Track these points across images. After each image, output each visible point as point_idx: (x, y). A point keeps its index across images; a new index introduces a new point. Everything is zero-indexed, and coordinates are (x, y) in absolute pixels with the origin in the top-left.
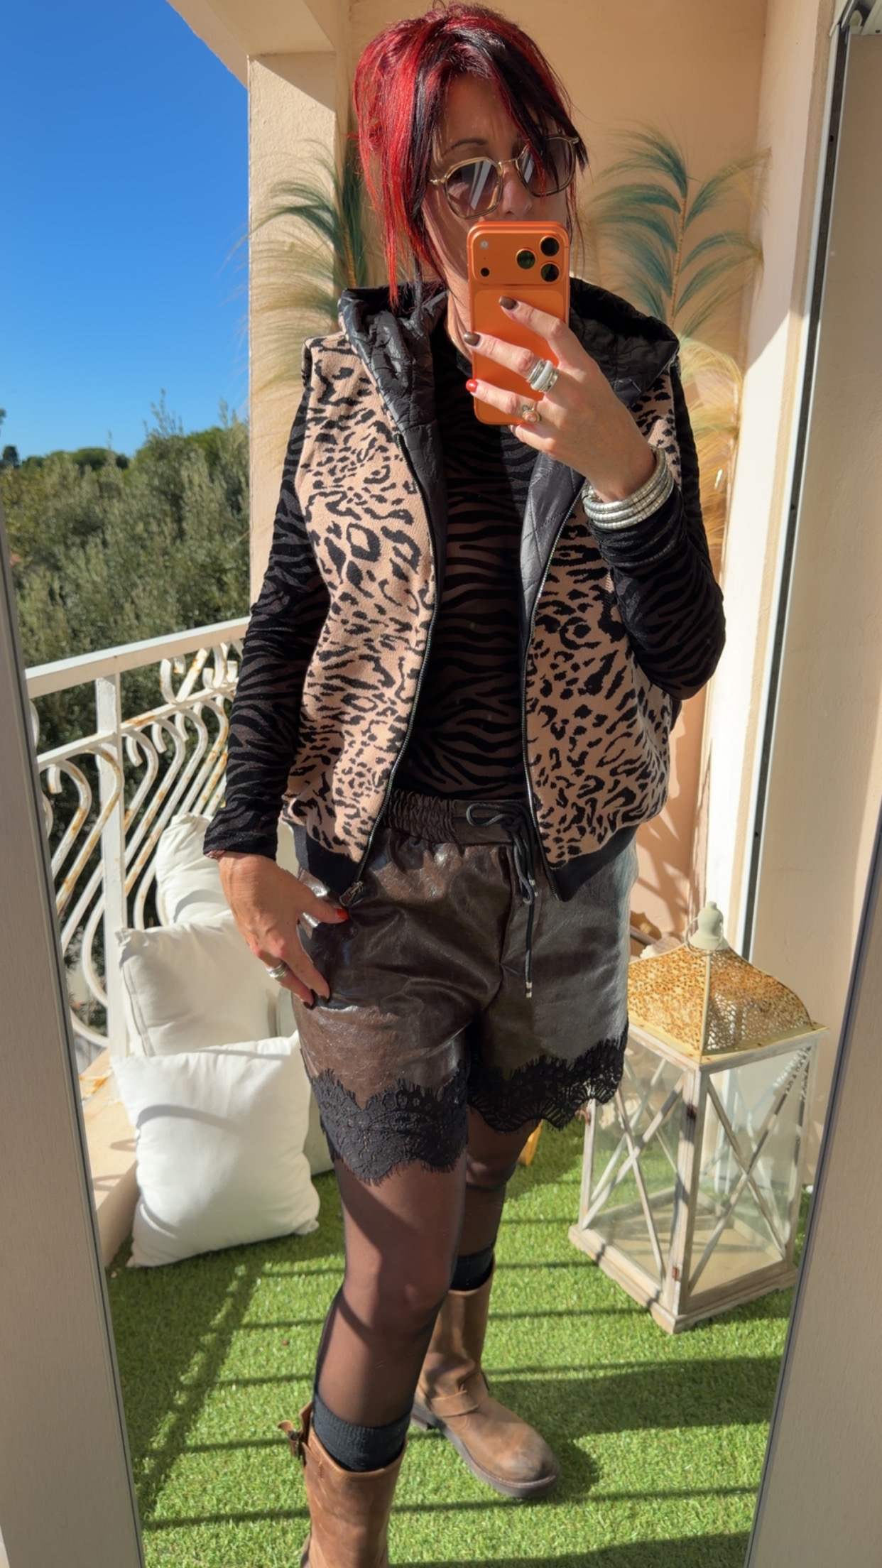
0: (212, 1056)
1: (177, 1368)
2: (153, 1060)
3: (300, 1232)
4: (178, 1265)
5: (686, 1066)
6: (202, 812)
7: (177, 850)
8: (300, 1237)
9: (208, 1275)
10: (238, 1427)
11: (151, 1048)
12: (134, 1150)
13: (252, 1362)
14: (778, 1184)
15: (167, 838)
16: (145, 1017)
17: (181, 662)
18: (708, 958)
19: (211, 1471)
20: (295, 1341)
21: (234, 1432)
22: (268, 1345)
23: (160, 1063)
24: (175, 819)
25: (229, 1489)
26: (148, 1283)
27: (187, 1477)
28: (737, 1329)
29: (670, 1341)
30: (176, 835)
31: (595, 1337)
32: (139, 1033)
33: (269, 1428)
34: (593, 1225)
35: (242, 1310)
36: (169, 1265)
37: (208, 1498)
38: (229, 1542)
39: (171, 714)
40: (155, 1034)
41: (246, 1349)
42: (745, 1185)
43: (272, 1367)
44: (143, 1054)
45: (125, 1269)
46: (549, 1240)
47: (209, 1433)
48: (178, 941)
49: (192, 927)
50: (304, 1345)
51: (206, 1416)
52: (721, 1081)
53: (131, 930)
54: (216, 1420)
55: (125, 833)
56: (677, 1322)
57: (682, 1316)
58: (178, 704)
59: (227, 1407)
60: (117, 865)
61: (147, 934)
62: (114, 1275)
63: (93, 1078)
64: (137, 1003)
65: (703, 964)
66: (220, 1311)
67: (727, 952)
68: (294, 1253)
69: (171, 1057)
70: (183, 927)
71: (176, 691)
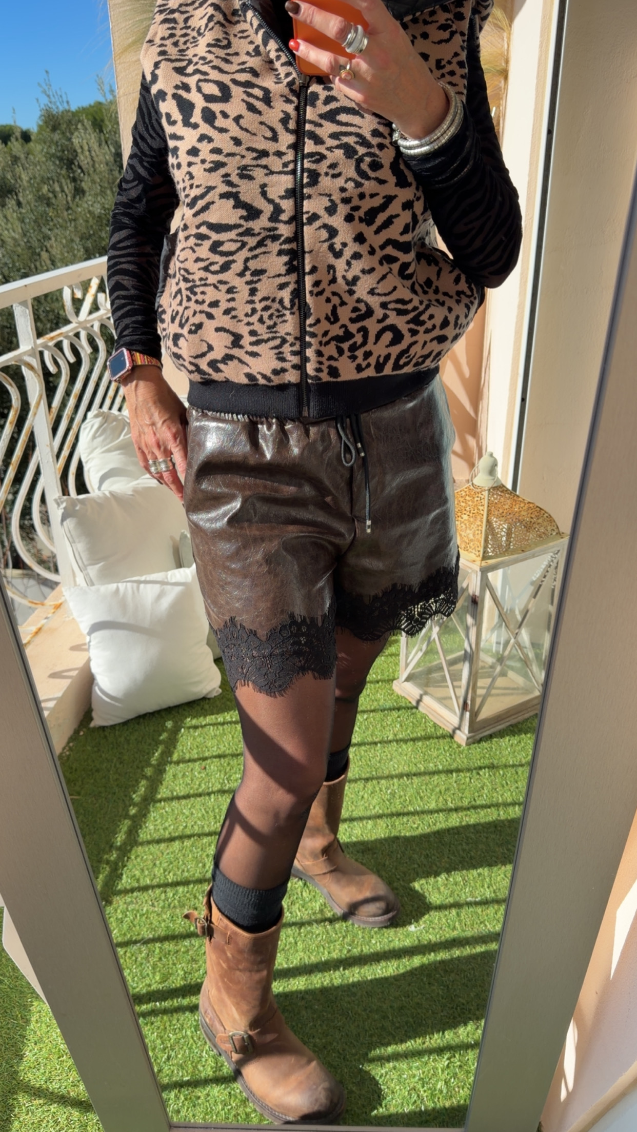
0: (135, 585)
1: (130, 790)
2: (93, 588)
3: (209, 696)
4: (126, 723)
5: (471, 568)
6: (110, 408)
7: (94, 437)
8: (209, 699)
9: (147, 729)
10: (174, 824)
11: (91, 580)
12: (88, 650)
13: (181, 782)
14: (535, 645)
15: (85, 429)
16: (84, 560)
17: (79, 289)
18: (487, 492)
19: (158, 853)
20: (210, 766)
21: (172, 827)
22: (192, 770)
23: (98, 590)
24: (90, 415)
25: (171, 863)
26: (105, 737)
27: (142, 857)
28: (509, 741)
29: (463, 750)
30: (92, 426)
31: (412, 751)
32: (81, 571)
33: (195, 823)
34: (408, 679)
35: (172, 749)
36: (119, 724)
37: (157, 869)
38: (174, 895)
39: (75, 332)
40: (93, 571)
41: (176, 774)
42: (514, 646)
43: (195, 784)
44: (86, 585)
45: (89, 729)
46: (380, 691)
47: (155, 829)
48: (102, 505)
49: (111, 493)
50: (216, 768)
51: (152, 818)
52: (496, 578)
53: (65, 497)
54: (159, 821)
55: (51, 426)
56: (468, 739)
57: (471, 734)
58: (79, 323)
59: (166, 812)
60: (48, 449)
61: (77, 499)
62: (82, 733)
63: (52, 603)
64: (77, 549)
65: (482, 497)
66: (157, 751)
67: (499, 488)
68: (206, 710)
69: (107, 586)
70: (104, 494)
71: (77, 312)
